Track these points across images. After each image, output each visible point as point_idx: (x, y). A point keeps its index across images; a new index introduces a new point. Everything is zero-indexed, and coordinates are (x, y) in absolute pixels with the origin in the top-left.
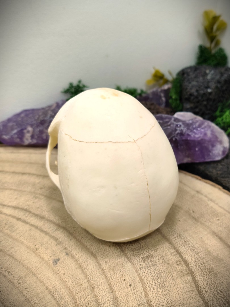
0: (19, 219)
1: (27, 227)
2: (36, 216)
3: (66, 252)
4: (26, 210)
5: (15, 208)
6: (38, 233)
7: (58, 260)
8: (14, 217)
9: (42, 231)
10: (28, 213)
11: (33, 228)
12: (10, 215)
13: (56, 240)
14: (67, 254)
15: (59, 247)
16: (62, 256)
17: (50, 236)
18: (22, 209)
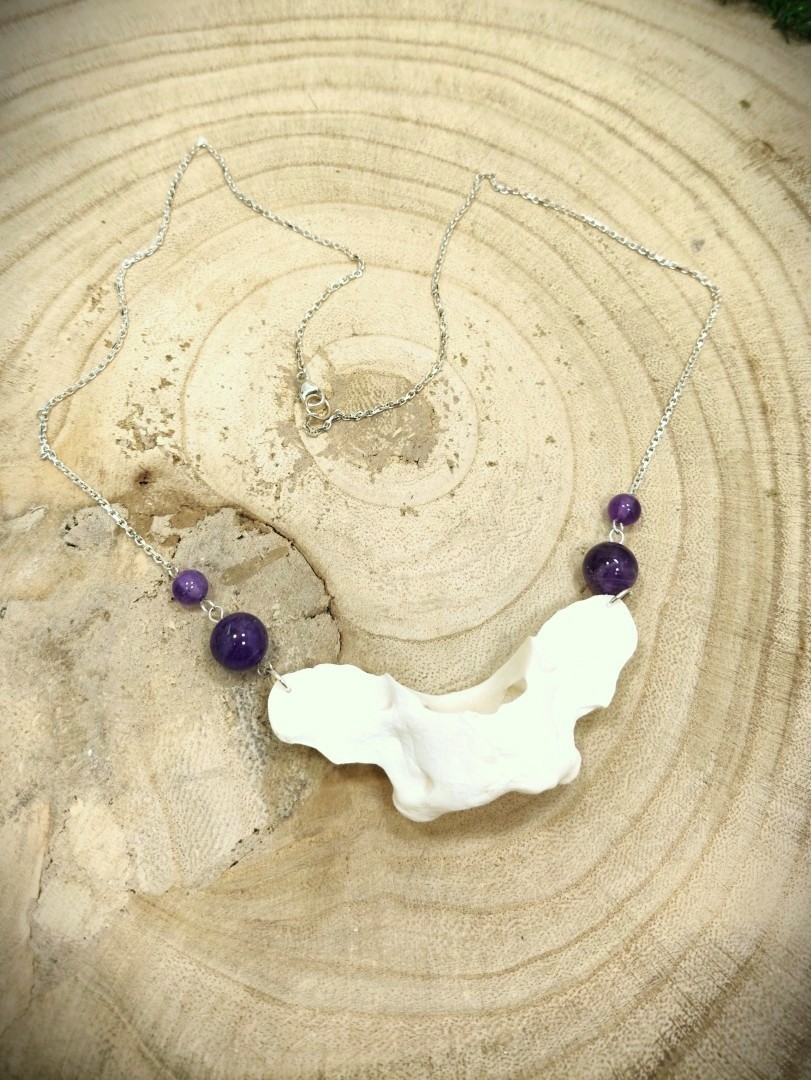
0: (611, 130)
1: (631, 154)
2: (648, 129)
3: (716, 230)
4: (624, 111)
5: (600, 99)
6: (654, 173)
7: (702, 243)
8: (600, 122)
9: (663, 170)
10: (628, 120)
11: (644, 160)
12: (590, 116)
13: (695, 197)
14: (720, 235)
15: (701, 214)
16: (710, 237)
17: (682, 185)
18: (615, 106)
